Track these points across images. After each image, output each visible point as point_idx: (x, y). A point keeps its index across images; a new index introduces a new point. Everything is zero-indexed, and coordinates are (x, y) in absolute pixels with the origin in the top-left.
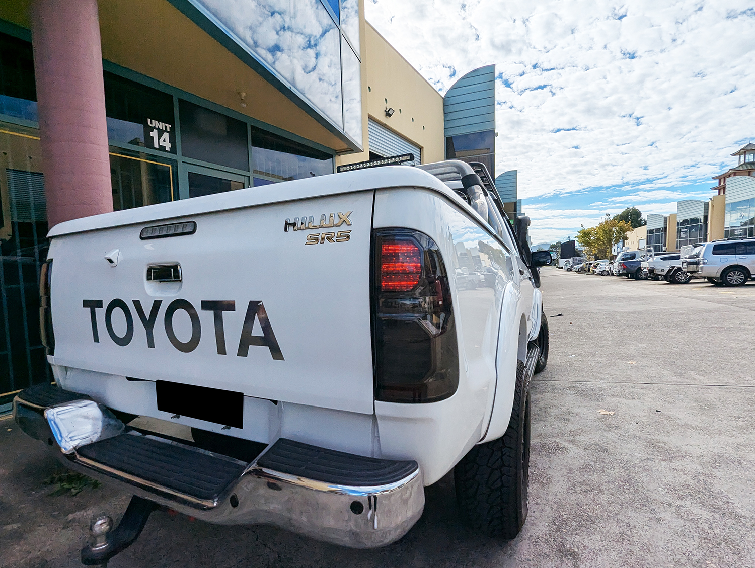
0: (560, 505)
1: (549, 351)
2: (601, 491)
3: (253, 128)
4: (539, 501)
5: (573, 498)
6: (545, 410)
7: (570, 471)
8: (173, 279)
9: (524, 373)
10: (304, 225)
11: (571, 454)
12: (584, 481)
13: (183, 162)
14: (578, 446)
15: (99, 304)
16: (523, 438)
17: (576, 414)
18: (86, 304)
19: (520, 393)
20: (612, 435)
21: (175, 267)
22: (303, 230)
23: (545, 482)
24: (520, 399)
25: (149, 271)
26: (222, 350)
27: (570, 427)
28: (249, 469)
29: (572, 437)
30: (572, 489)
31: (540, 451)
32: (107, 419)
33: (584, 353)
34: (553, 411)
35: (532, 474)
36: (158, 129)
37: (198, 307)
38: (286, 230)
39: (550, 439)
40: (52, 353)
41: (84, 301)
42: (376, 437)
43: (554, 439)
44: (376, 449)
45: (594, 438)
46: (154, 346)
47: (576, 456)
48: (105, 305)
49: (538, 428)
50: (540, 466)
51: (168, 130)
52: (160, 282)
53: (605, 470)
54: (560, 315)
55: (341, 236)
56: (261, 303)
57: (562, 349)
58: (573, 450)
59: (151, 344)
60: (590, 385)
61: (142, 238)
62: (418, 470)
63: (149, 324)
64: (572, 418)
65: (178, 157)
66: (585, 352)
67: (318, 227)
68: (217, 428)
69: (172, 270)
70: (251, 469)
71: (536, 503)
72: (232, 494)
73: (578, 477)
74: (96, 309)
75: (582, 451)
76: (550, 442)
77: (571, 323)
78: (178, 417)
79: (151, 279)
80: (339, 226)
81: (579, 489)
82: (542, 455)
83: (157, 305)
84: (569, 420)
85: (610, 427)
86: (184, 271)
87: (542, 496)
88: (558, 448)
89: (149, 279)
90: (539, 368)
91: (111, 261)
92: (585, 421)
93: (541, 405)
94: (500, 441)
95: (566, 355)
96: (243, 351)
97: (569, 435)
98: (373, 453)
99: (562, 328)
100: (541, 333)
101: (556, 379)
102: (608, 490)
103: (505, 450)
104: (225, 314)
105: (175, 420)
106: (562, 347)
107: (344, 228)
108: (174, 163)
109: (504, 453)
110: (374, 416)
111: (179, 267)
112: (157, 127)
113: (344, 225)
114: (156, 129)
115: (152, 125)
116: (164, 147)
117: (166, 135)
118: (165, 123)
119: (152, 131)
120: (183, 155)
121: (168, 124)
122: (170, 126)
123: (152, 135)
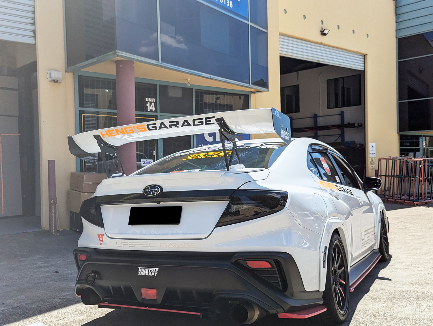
3: (196, 89)
13: (160, 116)
36: (150, 102)
65: (158, 114)
108: (156, 117)
115: (148, 101)
116: (152, 110)
117: (153, 104)
118: (153, 98)
119: (147, 103)
120: (160, 112)
121: (154, 98)
122: (155, 99)
123: (147, 106)
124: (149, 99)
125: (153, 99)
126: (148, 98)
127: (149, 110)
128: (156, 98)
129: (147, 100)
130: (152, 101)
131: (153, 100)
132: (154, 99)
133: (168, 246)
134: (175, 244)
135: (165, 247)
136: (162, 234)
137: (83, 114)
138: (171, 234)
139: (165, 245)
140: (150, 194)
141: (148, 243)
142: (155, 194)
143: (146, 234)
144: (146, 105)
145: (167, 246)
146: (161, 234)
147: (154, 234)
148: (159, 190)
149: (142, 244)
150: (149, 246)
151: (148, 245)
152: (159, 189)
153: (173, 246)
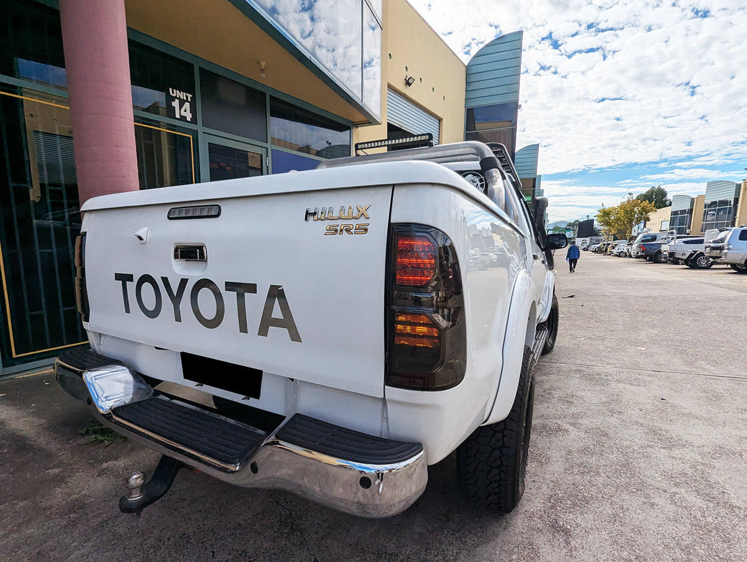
0: (556, 484)
1: (558, 332)
2: (598, 473)
3: (271, 97)
4: (536, 479)
5: (570, 478)
6: (549, 392)
7: (570, 452)
8: (198, 259)
9: (530, 359)
10: (323, 214)
11: (572, 436)
12: (582, 463)
13: (203, 132)
14: (579, 429)
15: (130, 278)
16: (524, 421)
17: (580, 397)
18: (118, 277)
19: (525, 378)
20: (614, 420)
21: (201, 248)
22: (323, 220)
23: (543, 461)
24: (524, 384)
25: (176, 250)
26: (243, 328)
27: (573, 410)
28: (268, 441)
29: (573, 420)
30: (569, 470)
31: (541, 432)
32: (138, 384)
33: (593, 337)
34: (557, 394)
35: (532, 453)
36: (179, 99)
37: (222, 287)
38: (306, 219)
39: (552, 420)
40: (87, 320)
41: (116, 275)
42: (385, 418)
43: (555, 421)
44: (385, 430)
45: (596, 421)
46: (181, 319)
47: (576, 438)
48: (136, 279)
49: (541, 409)
50: (540, 446)
51: (189, 100)
52: (187, 260)
53: (604, 453)
54: (572, 296)
55: (359, 229)
56: (281, 288)
57: (571, 331)
58: (574, 433)
59: (178, 319)
60: (596, 369)
61: (169, 218)
62: (423, 452)
63: (176, 299)
64: (575, 401)
65: (199, 127)
66: (595, 336)
67: (337, 218)
68: (237, 398)
69: (198, 250)
70: (270, 440)
71: (534, 481)
72: (252, 461)
73: (576, 458)
74: (127, 282)
75: (582, 434)
76: (551, 423)
77: (582, 306)
78: (202, 386)
79: (178, 258)
80: (358, 219)
81: (577, 470)
82: (543, 435)
83: (184, 282)
84: (572, 403)
85: (612, 412)
86: (209, 252)
87: (540, 475)
88: (559, 429)
89: (176, 257)
90: (547, 350)
91: (140, 238)
92: (588, 404)
93: (546, 386)
94: (503, 423)
95: (575, 337)
96: (263, 331)
97: (570, 418)
98: (381, 433)
99: (573, 310)
100: (552, 315)
101: (562, 361)
102: (605, 473)
103: (506, 432)
104: (247, 295)
105: (199, 388)
106: (571, 329)
107: (362, 221)
108: (195, 133)
109: (505, 435)
110: (384, 400)
111: (204, 248)
112: (178, 97)
113: (363, 218)
114: (178, 98)
115: (174, 95)
116: (185, 117)
117: (187, 105)
118: (186, 92)
119: (174, 101)
120: (204, 125)
121: (189, 93)
122: (191, 95)
124: (178, 91)
126: (175, 90)
127: (178, 116)
128: (192, 92)
130: (185, 99)
131: (187, 97)
144: (172, 104)
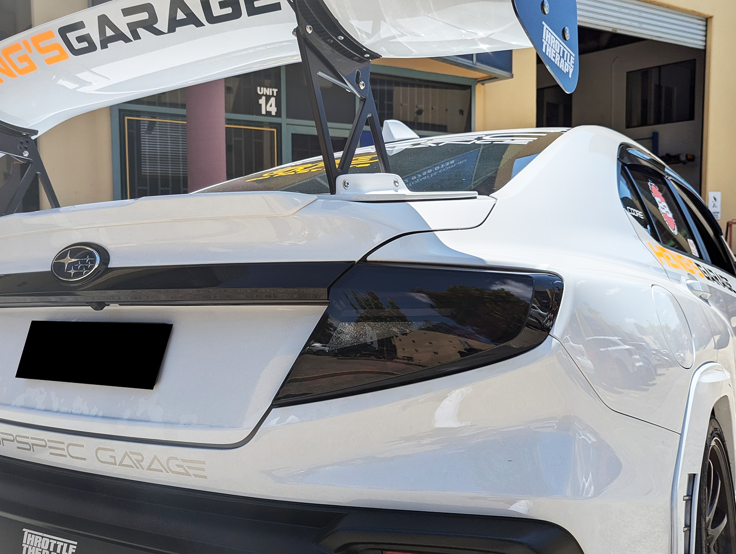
13: (287, 124)
65: (284, 120)
108: (278, 126)
112: (265, 94)
115: (261, 93)
116: (271, 112)
117: (273, 100)
118: (272, 88)
119: (261, 98)
120: (288, 116)
121: (275, 88)
122: (277, 90)
123: (260, 103)
124: (265, 89)
125: (273, 90)
126: (262, 88)
127: (264, 112)
128: (278, 86)
129: (260, 91)
130: (271, 94)
131: (273, 92)
132: (275, 90)
133: (118, 461)
134: (140, 458)
135: (112, 464)
136: (103, 417)
137: (126, 118)
138: (129, 420)
139: (111, 457)
140: (69, 275)
141: (63, 443)
142: (82, 274)
143: (57, 412)
144: (258, 102)
145: (115, 461)
146: (99, 417)
147: (81, 415)
148: (93, 262)
149: (49, 444)
150: (65, 453)
151: (64, 450)
152: (95, 257)
153: (135, 464)
